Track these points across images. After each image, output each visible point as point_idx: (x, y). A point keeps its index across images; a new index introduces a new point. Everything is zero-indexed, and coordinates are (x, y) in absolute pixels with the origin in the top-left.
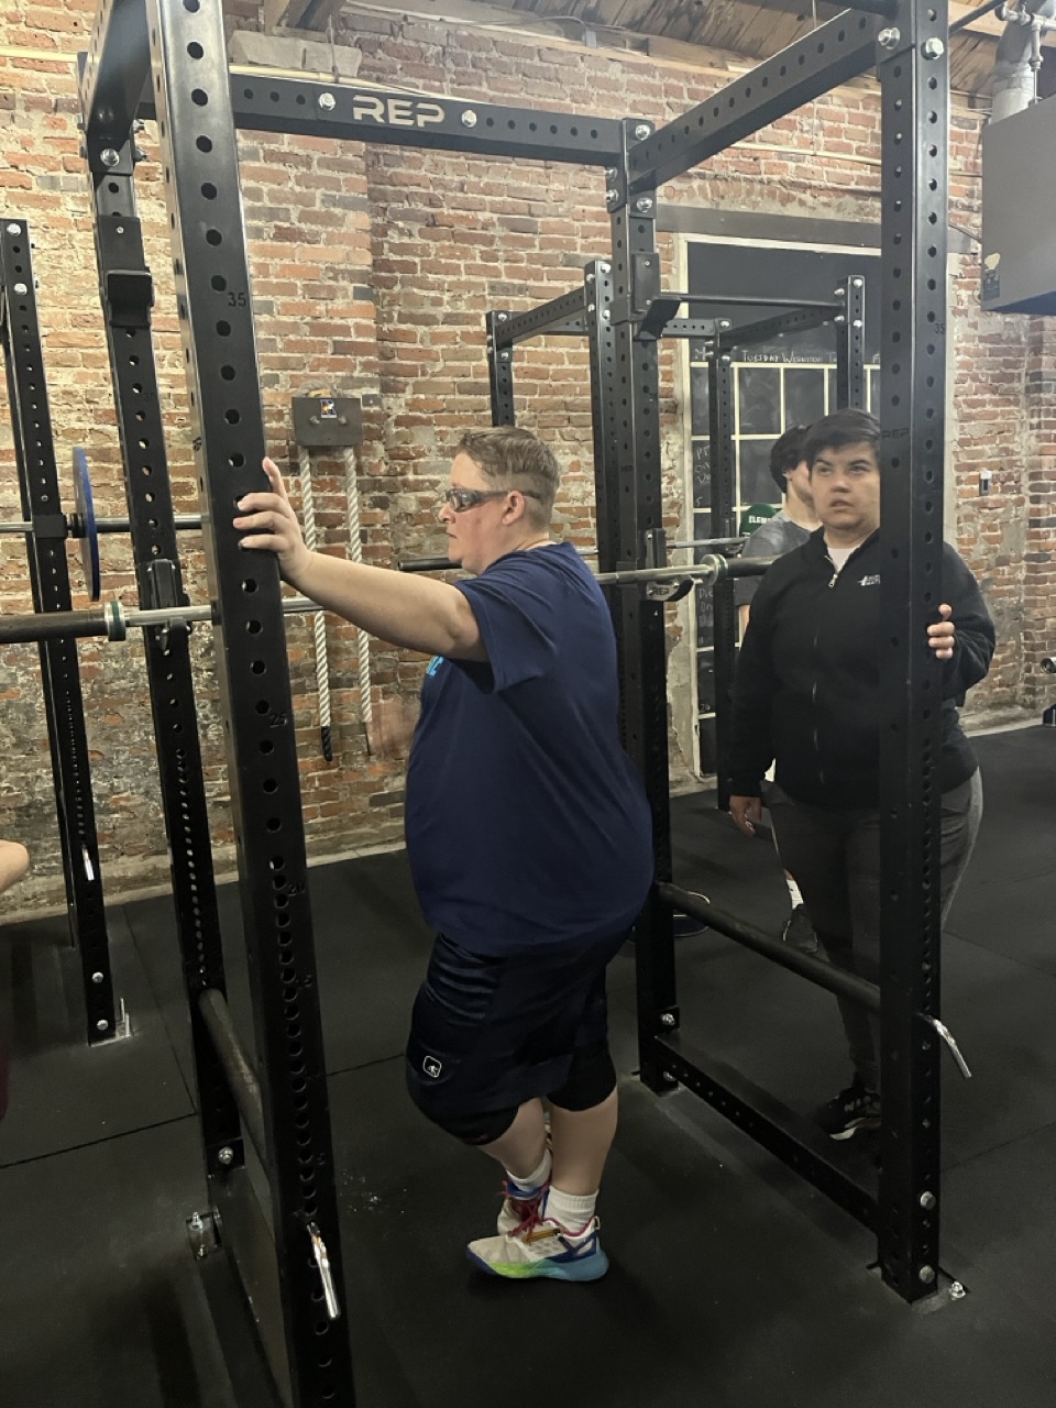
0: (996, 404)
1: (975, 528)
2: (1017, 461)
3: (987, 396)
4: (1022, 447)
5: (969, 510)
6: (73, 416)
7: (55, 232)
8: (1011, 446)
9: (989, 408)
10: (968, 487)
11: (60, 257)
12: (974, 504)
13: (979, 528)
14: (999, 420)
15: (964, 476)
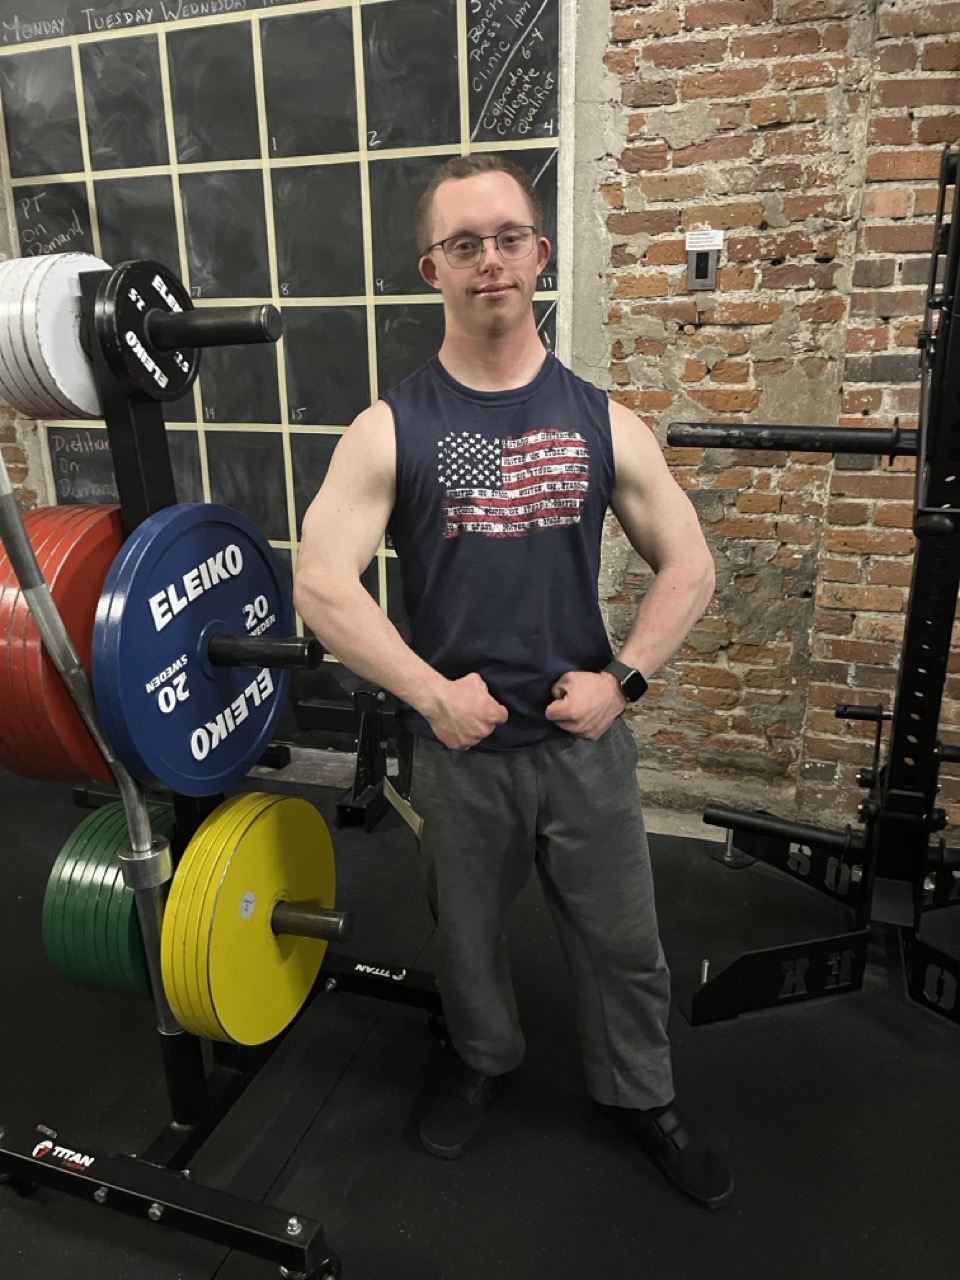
0: (759, 47)
1: (665, 370)
2: (823, 200)
3: (731, 31)
4: (850, 162)
5: (650, 325)
8: (804, 161)
9: (730, 61)
10: (653, 270)
12: (665, 313)
13: (678, 370)
14: (767, 91)
15: (637, 244)
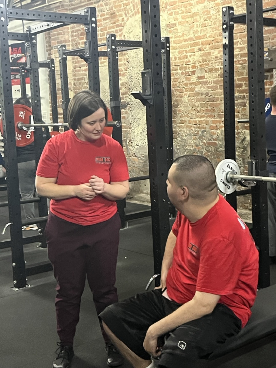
6: (217, 64)
7: (216, 8)
11: (217, 15)
